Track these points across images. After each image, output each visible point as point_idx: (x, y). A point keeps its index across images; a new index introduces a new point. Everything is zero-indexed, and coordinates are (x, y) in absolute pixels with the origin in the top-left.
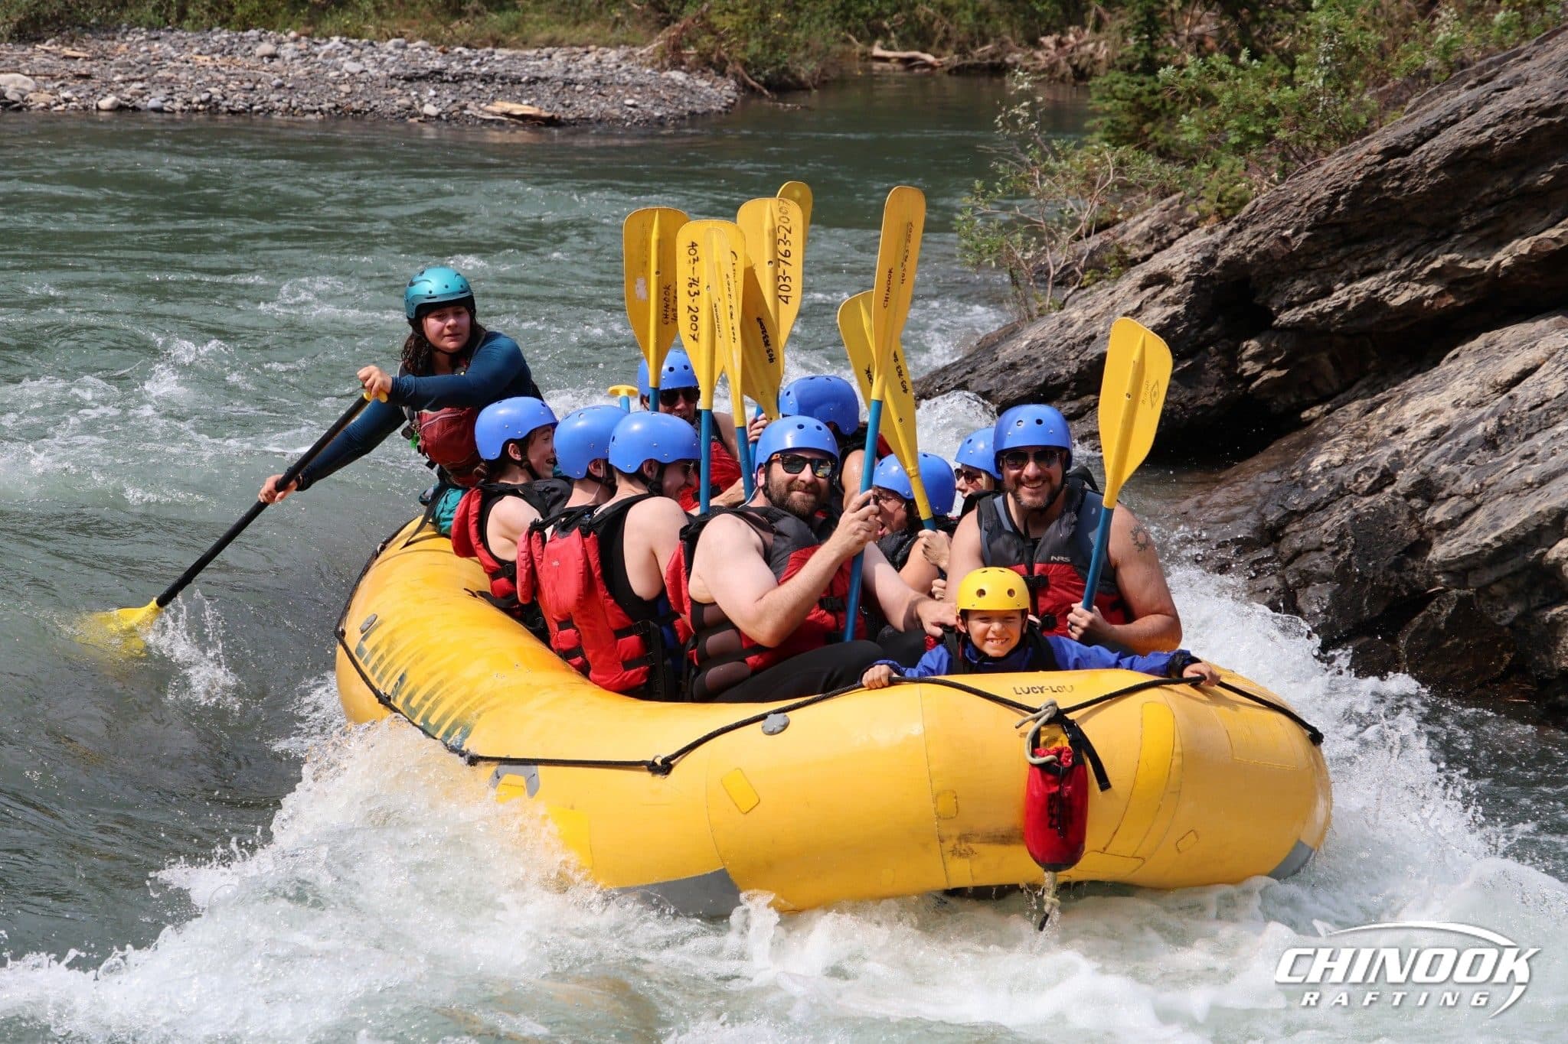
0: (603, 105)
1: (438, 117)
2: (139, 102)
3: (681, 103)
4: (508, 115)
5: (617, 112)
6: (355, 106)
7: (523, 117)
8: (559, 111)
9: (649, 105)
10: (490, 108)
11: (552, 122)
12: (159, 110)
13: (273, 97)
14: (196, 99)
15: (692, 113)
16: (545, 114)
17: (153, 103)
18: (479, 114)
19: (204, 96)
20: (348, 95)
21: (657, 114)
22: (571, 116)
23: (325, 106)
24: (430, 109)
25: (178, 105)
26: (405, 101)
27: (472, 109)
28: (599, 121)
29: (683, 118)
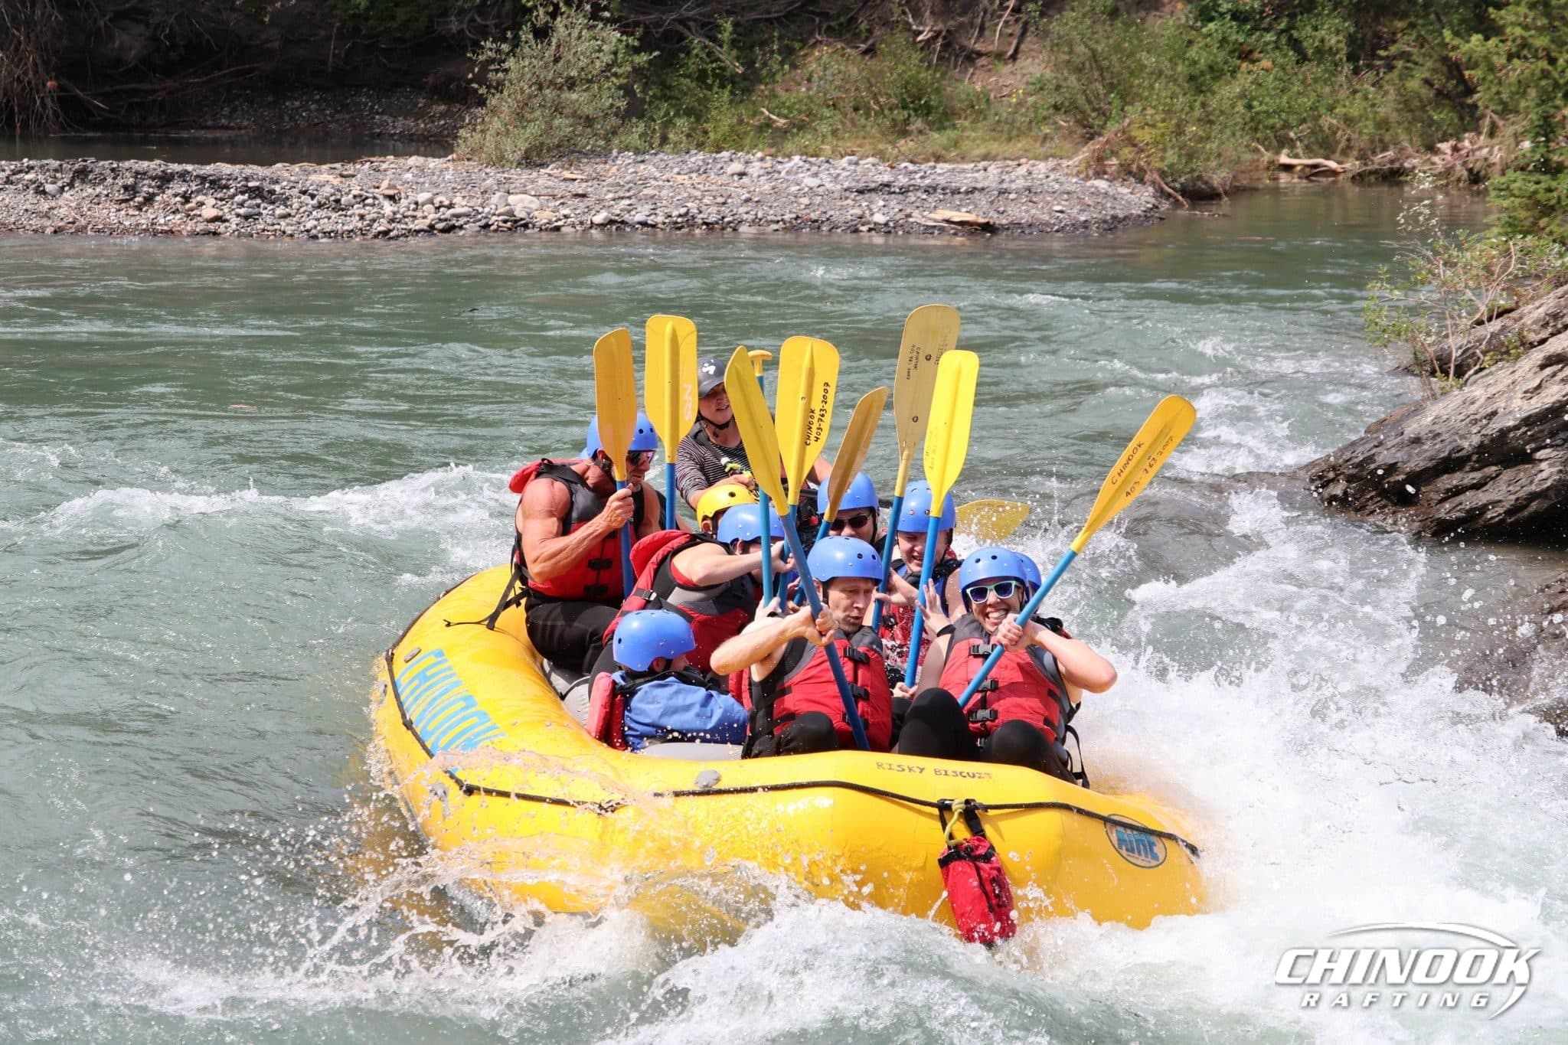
0: (1033, 211)
1: (886, 224)
2: (627, 217)
3: (1104, 208)
4: (948, 221)
5: (1046, 217)
6: (813, 216)
7: (962, 223)
8: (995, 218)
9: (1075, 211)
10: (932, 216)
11: (987, 227)
12: (644, 224)
13: (742, 210)
14: (675, 213)
15: (1114, 217)
16: (982, 220)
17: (639, 217)
18: (923, 221)
19: (683, 211)
20: (807, 206)
21: (1083, 218)
22: (1004, 222)
23: (787, 217)
24: (879, 218)
25: (660, 219)
26: (857, 211)
27: (917, 217)
28: (1030, 226)
29: (1105, 222)
